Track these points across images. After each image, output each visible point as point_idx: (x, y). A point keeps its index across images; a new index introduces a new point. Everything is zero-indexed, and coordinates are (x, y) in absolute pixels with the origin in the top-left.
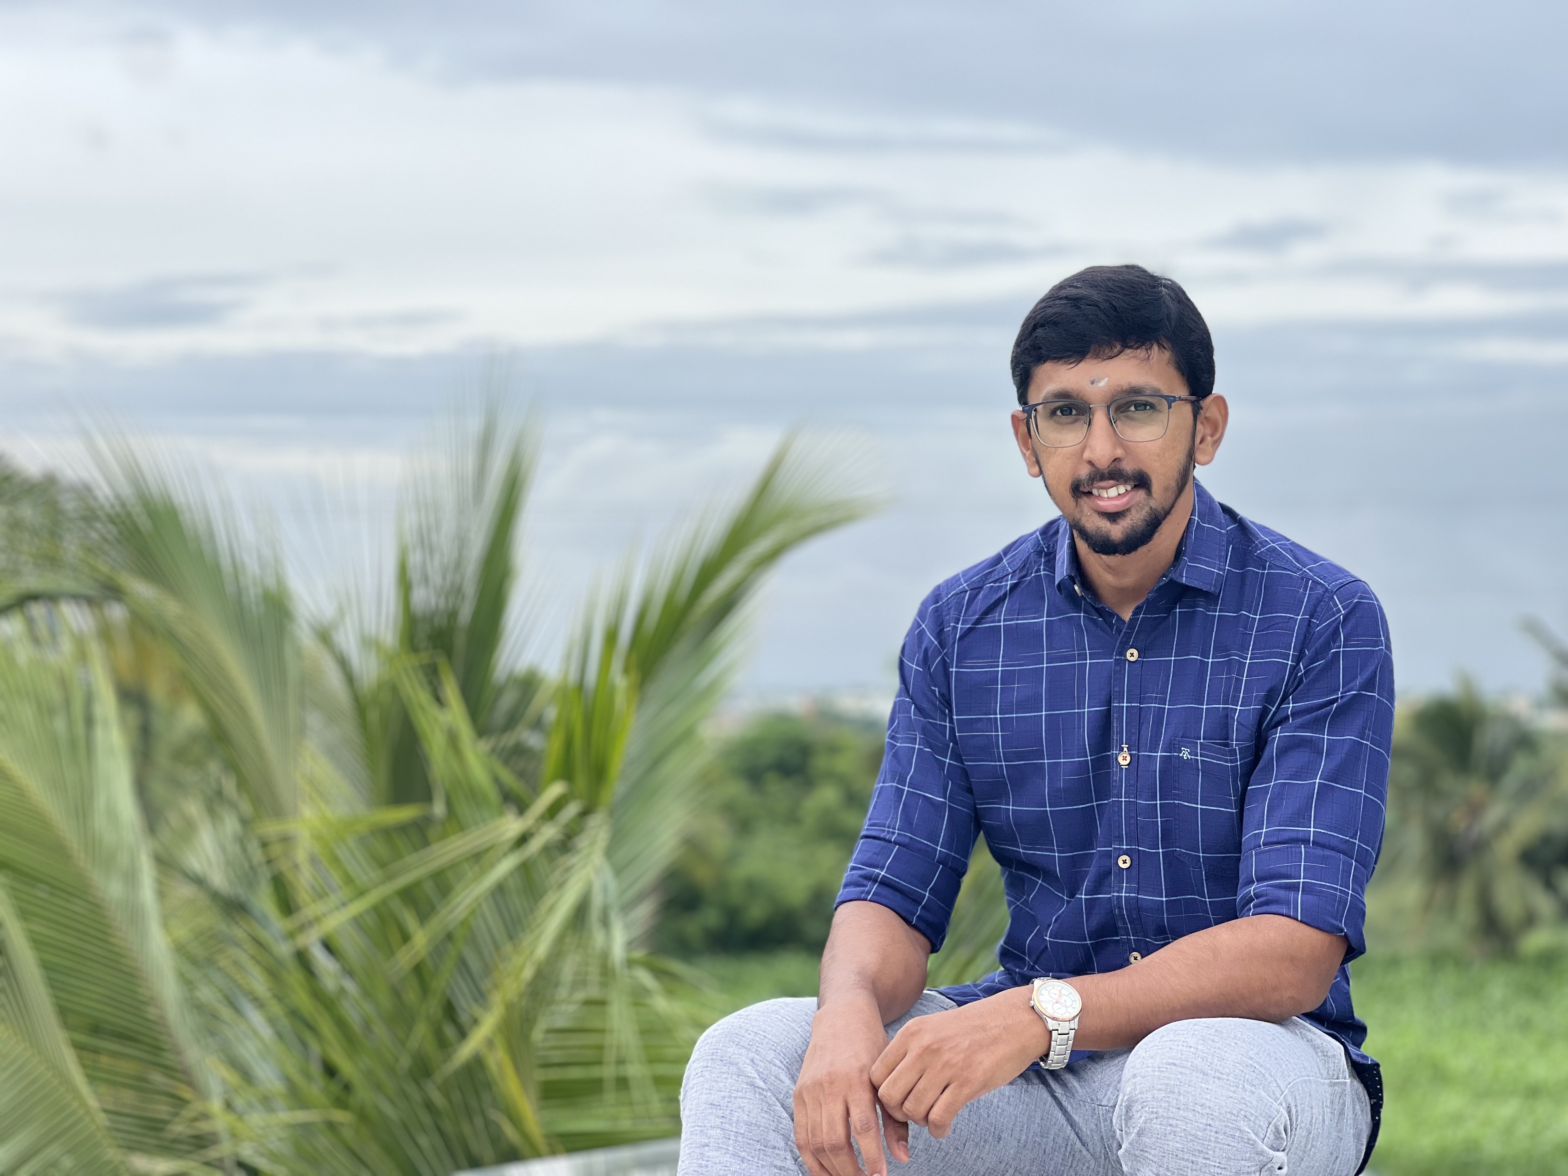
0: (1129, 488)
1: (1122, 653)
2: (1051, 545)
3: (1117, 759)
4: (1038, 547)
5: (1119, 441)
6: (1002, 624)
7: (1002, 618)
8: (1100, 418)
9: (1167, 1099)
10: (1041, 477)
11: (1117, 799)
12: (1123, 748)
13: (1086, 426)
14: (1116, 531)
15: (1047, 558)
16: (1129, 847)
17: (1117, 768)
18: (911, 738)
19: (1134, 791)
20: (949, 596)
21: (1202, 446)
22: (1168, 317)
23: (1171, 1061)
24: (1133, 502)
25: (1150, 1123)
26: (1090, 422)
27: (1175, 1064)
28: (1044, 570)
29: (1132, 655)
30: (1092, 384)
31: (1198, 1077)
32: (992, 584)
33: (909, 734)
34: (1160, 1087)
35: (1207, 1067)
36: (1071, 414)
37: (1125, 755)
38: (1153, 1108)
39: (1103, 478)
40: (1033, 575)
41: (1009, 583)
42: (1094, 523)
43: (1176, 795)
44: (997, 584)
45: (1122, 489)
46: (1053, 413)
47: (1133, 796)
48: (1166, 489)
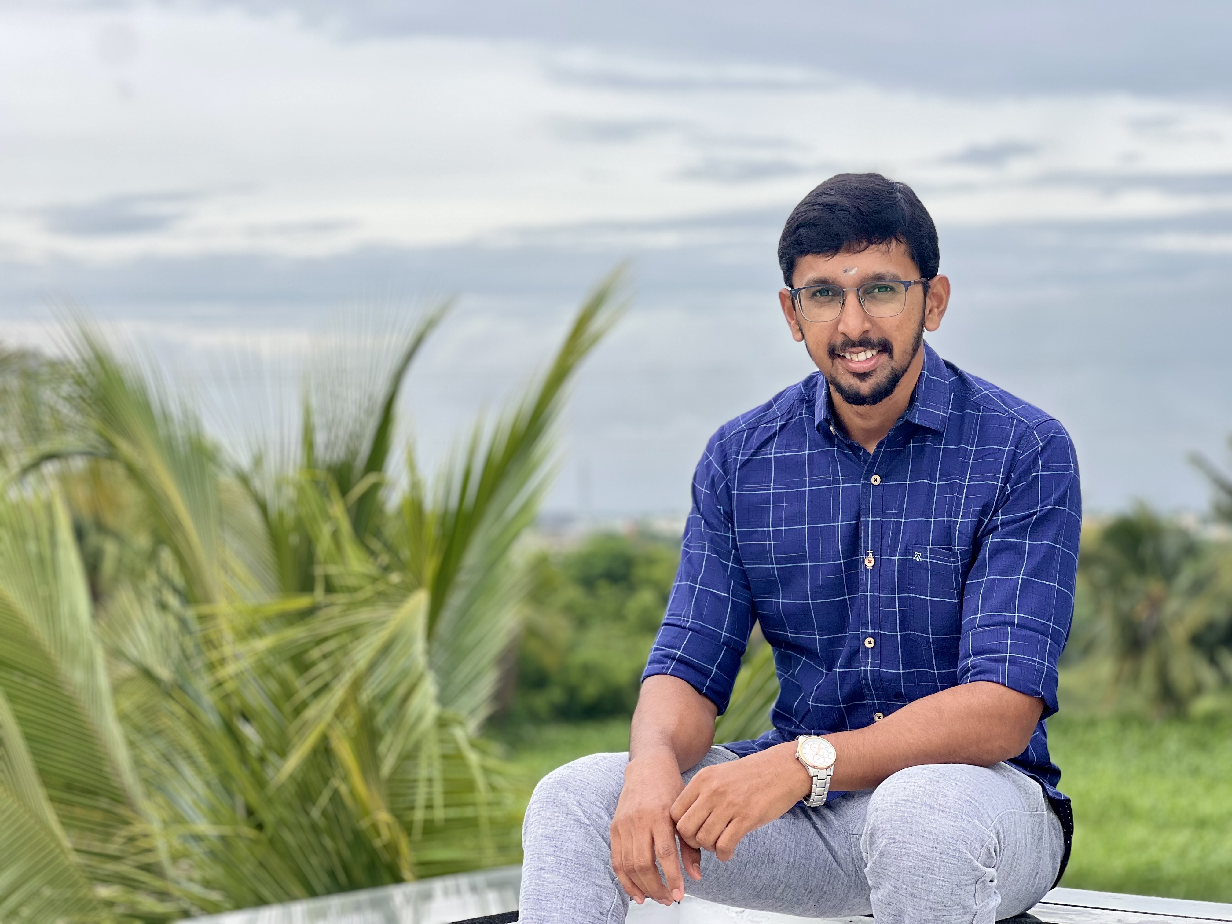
0: (874, 352)
1: (868, 478)
2: (811, 395)
3: (864, 562)
4: (801, 396)
5: (867, 317)
6: (773, 456)
7: (773, 451)
8: (851, 299)
9: (902, 828)
10: (803, 341)
11: (864, 594)
12: (869, 553)
13: (840, 305)
14: (865, 387)
15: (807, 405)
16: (873, 631)
17: (864, 569)
18: (701, 546)
19: (878, 587)
20: (731, 434)
21: (930, 316)
22: (904, 218)
23: (905, 798)
24: (878, 364)
25: (889, 847)
26: (843, 302)
27: (908, 801)
28: (805, 414)
29: (876, 480)
30: (844, 273)
31: (926, 811)
32: (765, 425)
33: (700, 543)
34: (896, 818)
35: (933, 802)
36: (828, 295)
37: (870, 559)
38: (891, 835)
39: (853, 344)
40: (797, 418)
41: (778, 424)
42: (848, 381)
43: (910, 589)
44: (769, 425)
45: (869, 354)
46: (814, 294)
47: (876, 591)
48: (905, 352)
